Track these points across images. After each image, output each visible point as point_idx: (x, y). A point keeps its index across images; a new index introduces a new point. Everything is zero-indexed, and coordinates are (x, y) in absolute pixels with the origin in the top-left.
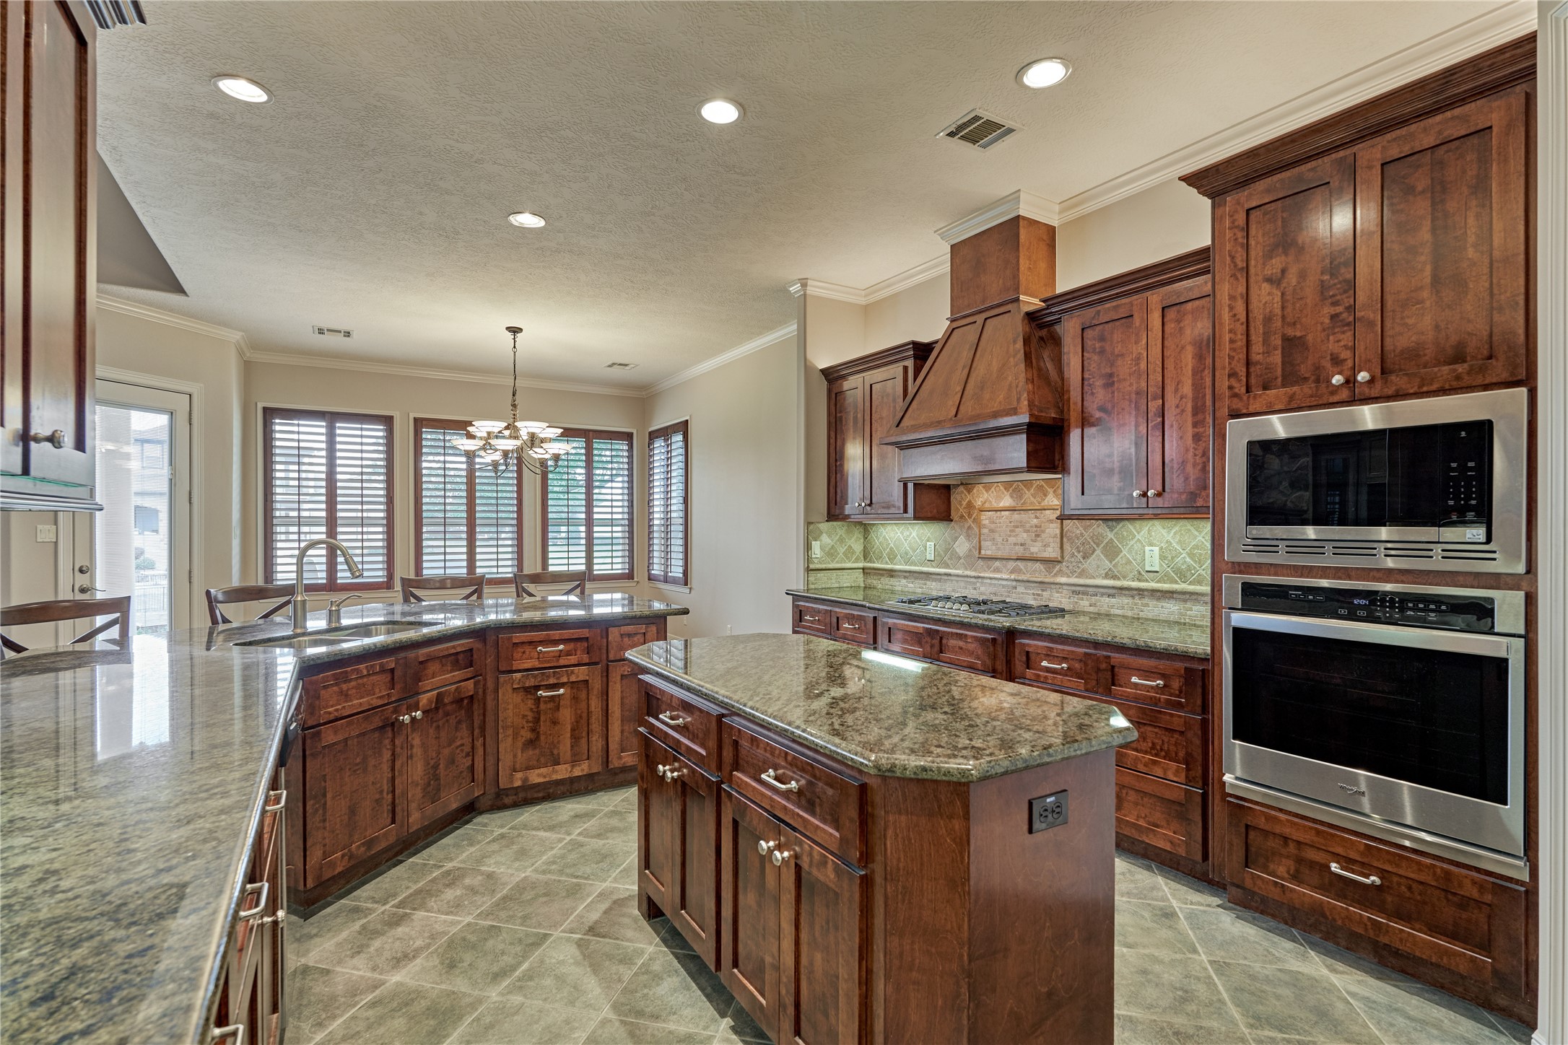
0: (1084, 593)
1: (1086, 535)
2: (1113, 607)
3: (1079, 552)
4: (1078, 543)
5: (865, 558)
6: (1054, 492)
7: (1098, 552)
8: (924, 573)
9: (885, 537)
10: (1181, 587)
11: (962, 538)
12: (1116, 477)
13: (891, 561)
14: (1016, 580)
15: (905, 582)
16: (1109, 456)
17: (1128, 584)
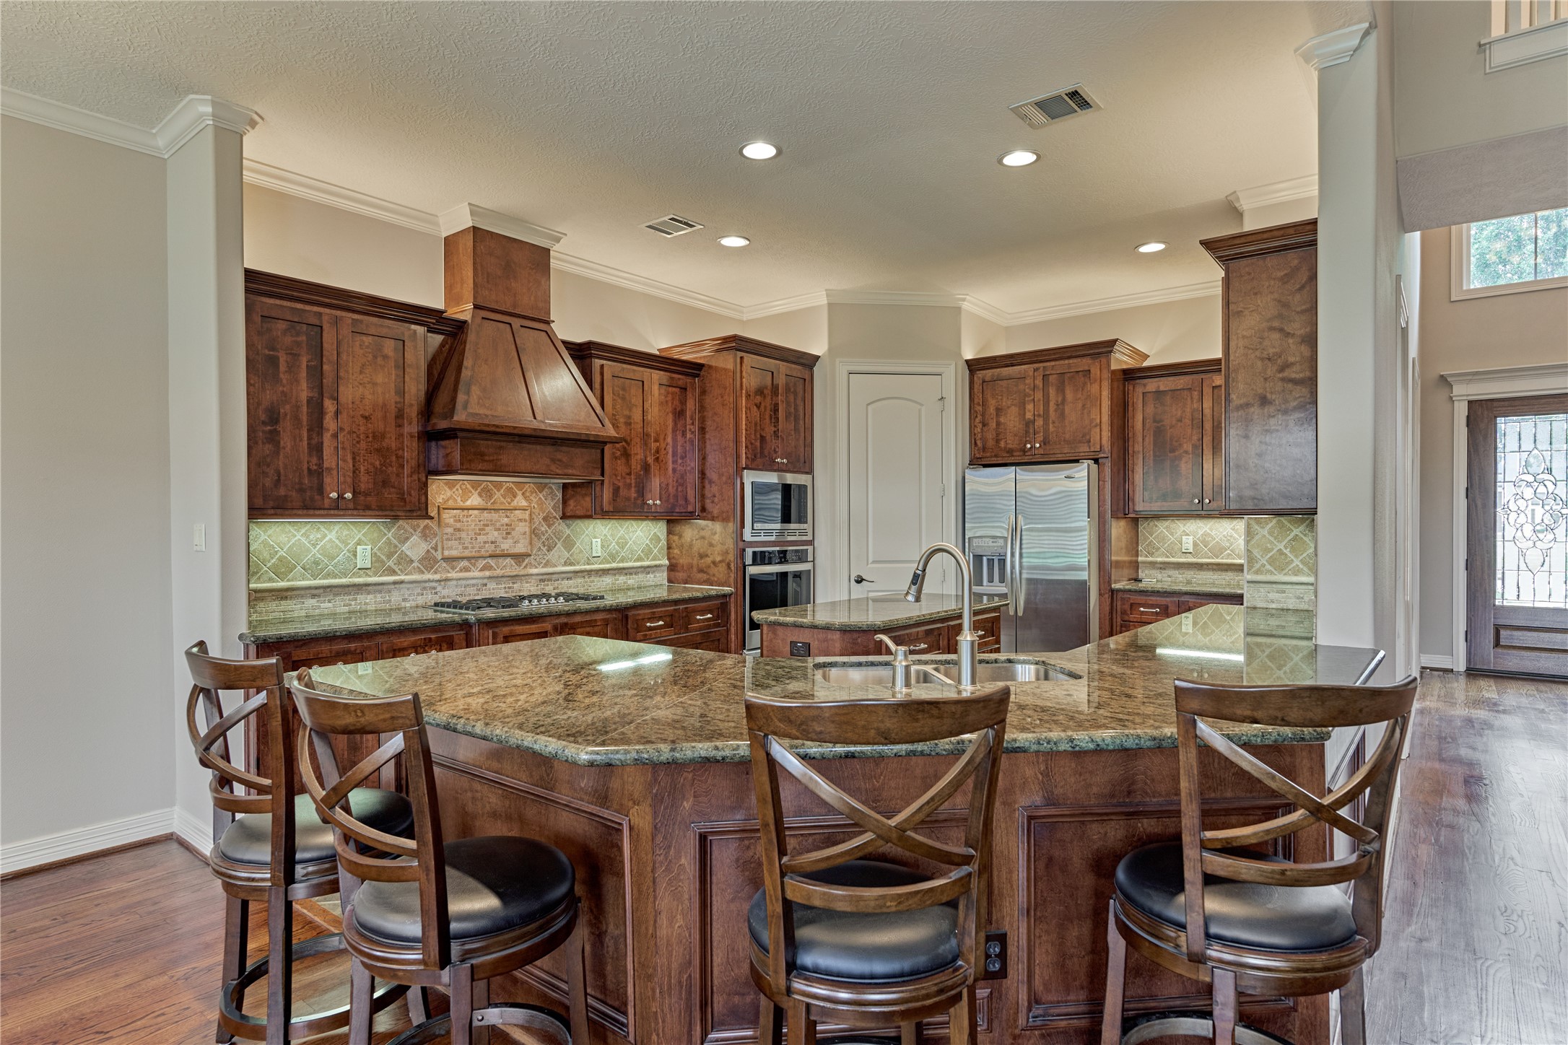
0: (548, 580)
1: (549, 531)
2: (570, 587)
3: (544, 546)
4: (544, 538)
6: (523, 494)
7: (559, 545)
8: (354, 585)
9: (265, 543)
10: (614, 565)
11: (415, 538)
12: (633, 489)
13: (281, 576)
14: (490, 578)
15: (313, 602)
16: (628, 474)
17: (583, 567)
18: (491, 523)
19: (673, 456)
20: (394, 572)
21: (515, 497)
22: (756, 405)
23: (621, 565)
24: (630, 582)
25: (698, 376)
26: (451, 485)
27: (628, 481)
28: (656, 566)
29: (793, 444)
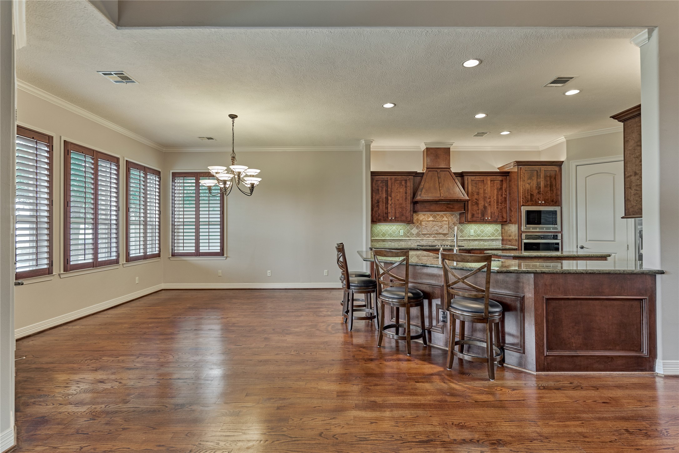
1: (455, 227)
2: (462, 244)
6: (446, 217)
8: (399, 240)
9: (380, 229)
10: (479, 238)
11: (414, 229)
12: (480, 214)
13: (383, 236)
14: (435, 240)
15: (390, 243)
16: (478, 210)
17: (467, 238)
18: (436, 225)
19: (497, 203)
20: (409, 237)
21: (443, 217)
22: (528, 183)
23: (481, 238)
24: (485, 244)
25: (508, 176)
26: (424, 215)
27: (478, 212)
28: (496, 239)
29: (549, 195)
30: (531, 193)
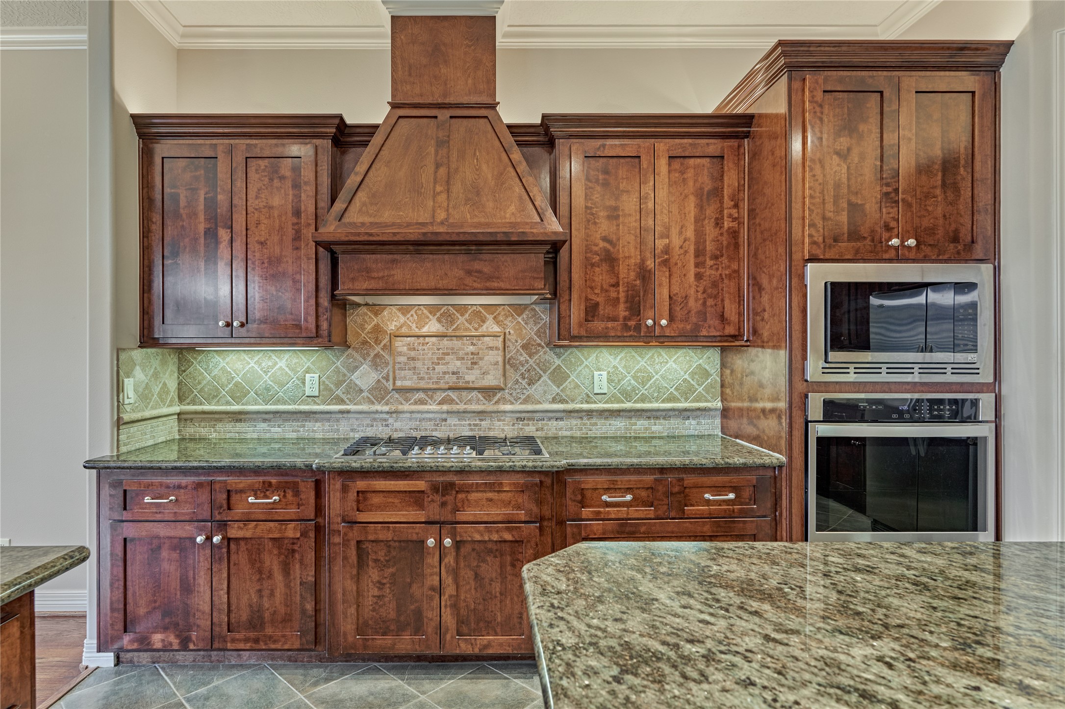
0: (529, 419)
1: (531, 362)
2: (561, 429)
3: (524, 378)
4: (523, 370)
5: (181, 399)
6: (495, 318)
7: (545, 377)
8: (300, 412)
9: (223, 370)
10: (628, 405)
11: (365, 367)
12: (622, 306)
13: (237, 400)
14: (448, 412)
15: (263, 426)
16: (613, 286)
17: (578, 406)
18: (453, 351)
19: (697, 256)
20: (342, 402)
21: (484, 322)
22: (838, 153)
23: (639, 406)
24: (654, 428)
25: (747, 135)
26: (405, 309)
27: (613, 295)
28: (699, 409)
29: (939, 211)
30: (854, 199)
